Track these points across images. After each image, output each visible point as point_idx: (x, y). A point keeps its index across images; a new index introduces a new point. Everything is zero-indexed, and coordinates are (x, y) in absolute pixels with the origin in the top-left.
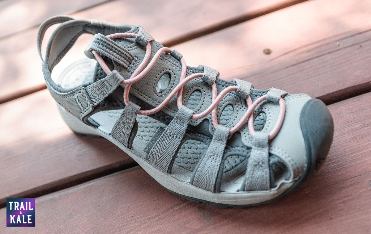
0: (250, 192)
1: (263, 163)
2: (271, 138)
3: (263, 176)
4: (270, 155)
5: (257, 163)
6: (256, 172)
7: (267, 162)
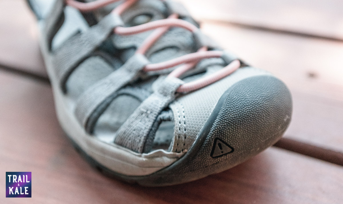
0: (121, 147)
1: (151, 112)
2: (180, 91)
3: (141, 129)
4: (166, 109)
5: (145, 111)
6: (138, 121)
7: (157, 113)
